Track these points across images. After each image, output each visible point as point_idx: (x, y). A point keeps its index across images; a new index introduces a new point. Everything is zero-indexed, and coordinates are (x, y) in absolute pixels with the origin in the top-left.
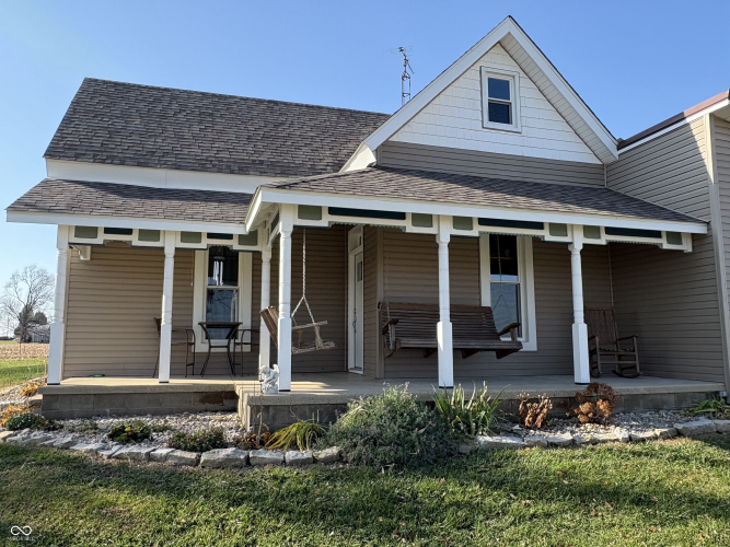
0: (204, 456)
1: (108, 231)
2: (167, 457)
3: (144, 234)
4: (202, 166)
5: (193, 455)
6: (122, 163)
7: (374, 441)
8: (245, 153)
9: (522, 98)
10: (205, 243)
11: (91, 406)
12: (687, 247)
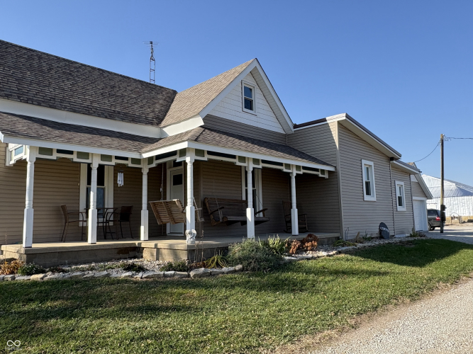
0: (192, 273)
1: (59, 151)
2: (174, 275)
3: (80, 155)
4: (88, 111)
5: (186, 273)
6: (39, 104)
7: (258, 261)
8: (106, 104)
9: (257, 98)
10: (114, 162)
11: (56, 259)
12: (326, 176)
